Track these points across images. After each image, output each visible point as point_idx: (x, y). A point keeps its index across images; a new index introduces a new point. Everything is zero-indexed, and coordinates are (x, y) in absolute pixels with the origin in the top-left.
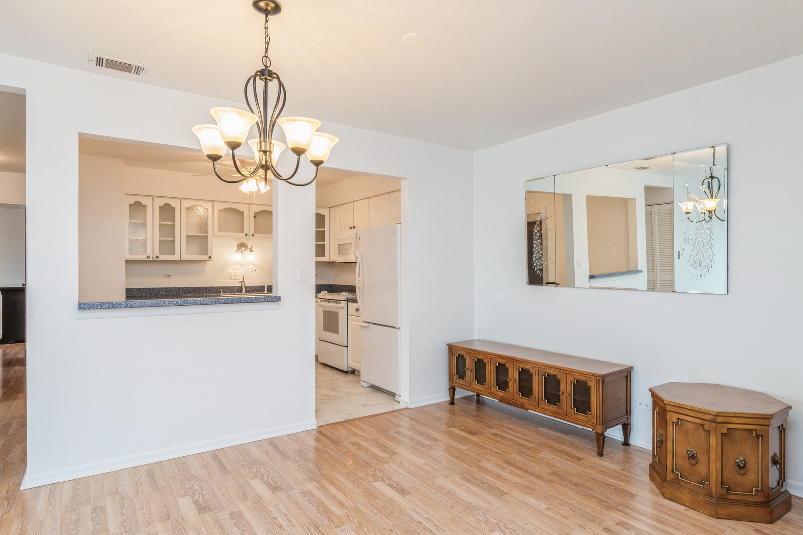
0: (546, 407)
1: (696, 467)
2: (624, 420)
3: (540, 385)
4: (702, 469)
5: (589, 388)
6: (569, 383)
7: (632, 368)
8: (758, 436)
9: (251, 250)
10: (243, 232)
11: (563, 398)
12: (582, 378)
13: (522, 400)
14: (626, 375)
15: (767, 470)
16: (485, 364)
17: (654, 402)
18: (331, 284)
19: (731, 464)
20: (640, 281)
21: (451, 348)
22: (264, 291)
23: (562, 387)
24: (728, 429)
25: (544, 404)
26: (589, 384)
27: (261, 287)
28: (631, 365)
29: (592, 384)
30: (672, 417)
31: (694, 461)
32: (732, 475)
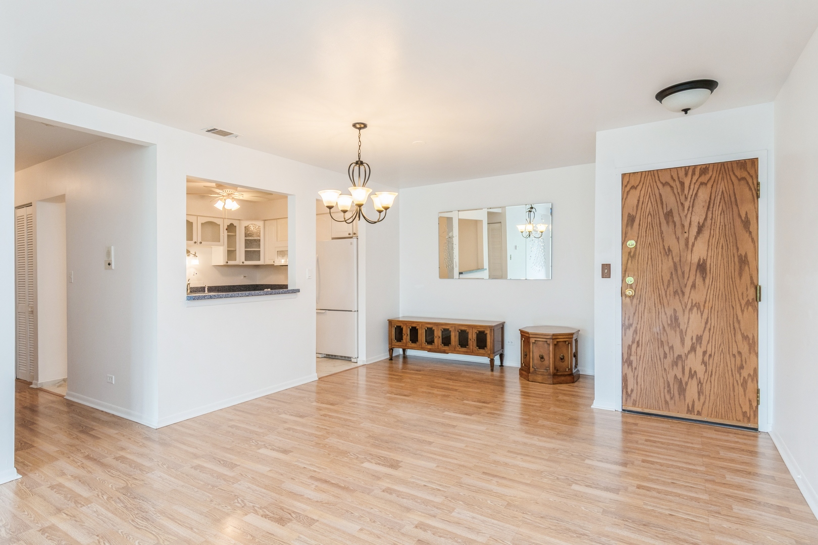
0: (460, 350)
1: (543, 362)
2: (501, 352)
3: (456, 337)
4: (546, 362)
5: (486, 334)
6: (474, 333)
7: (504, 322)
8: (568, 343)
9: (195, 255)
10: (192, 240)
11: (470, 342)
12: (482, 330)
13: (444, 348)
14: (502, 327)
15: (572, 359)
16: (417, 330)
17: (522, 335)
18: (257, 284)
19: (558, 358)
20: (485, 274)
21: (390, 322)
22: (205, 291)
23: (470, 336)
24: (557, 342)
25: (459, 348)
26: (486, 332)
27: (201, 287)
28: (503, 321)
29: (488, 332)
30: (532, 340)
31: (542, 360)
32: (560, 364)
